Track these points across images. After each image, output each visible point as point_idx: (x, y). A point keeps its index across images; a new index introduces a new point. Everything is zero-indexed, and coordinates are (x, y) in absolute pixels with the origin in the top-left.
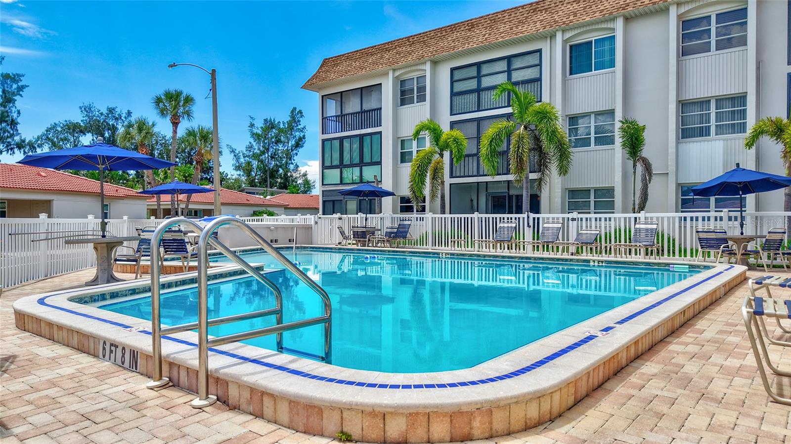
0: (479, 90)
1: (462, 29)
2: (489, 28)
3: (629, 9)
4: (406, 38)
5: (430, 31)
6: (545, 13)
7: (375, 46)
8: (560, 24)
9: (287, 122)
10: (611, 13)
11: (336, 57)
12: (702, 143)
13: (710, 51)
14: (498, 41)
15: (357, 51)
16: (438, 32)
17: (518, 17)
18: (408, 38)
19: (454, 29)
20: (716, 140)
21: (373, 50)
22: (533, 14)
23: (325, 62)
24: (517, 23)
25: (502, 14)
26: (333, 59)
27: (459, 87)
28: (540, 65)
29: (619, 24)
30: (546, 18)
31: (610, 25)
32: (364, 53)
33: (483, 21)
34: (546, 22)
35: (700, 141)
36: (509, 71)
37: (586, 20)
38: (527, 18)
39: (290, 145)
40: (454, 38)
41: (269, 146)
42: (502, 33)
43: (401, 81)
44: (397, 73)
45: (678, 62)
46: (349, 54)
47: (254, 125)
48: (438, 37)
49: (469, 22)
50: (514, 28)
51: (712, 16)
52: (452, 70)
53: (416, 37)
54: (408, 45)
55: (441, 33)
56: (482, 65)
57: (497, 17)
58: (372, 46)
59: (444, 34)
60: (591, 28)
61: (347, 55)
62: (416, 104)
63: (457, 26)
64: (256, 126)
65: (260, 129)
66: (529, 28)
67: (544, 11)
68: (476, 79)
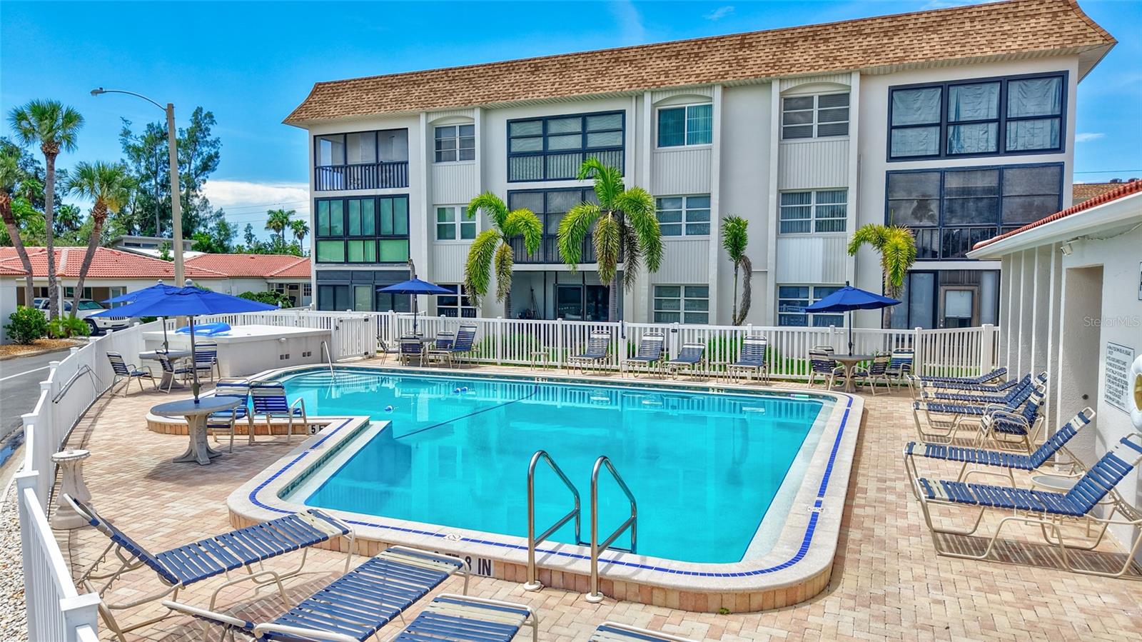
0: (545, 153)
1: (523, 70)
2: (558, 74)
3: (728, 79)
4: (443, 70)
5: (477, 66)
6: (630, 66)
7: (397, 76)
8: (649, 84)
9: (187, 130)
10: (709, 81)
11: (335, 83)
12: (802, 240)
13: (812, 137)
14: (572, 95)
15: (370, 78)
16: (489, 69)
17: (596, 66)
18: (446, 71)
19: (511, 68)
20: (815, 237)
21: (394, 81)
22: (614, 64)
23: (318, 88)
24: (594, 73)
25: (575, 59)
26: (331, 85)
27: (518, 146)
28: (623, 130)
29: (717, 93)
30: (631, 72)
31: (707, 93)
32: (380, 83)
33: (549, 63)
34: (632, 79)
35: (800, 238)
36: (584, 134)
37: (680, 84)
38: (607, 68)
39: (193, 166)
40: (512, 81)
41: (157, 167)
42: (577, 84)
43: (436, 128)
44: (432, 118)
45: (780, 145)
46: (357, 82)
47: (130, 132)
48: (489, 76)
49: (531, 62)
50: (592, 80)
51: (815, 97)
52: (510, 123)
53: (457, 71)
54: (446, 81)
55: (493, 72)
56: (549, 121)
57: (568, 62)
58: (392, 74)
59: (497, 73)
60: (684, 93)
61: (352, 82)
62: (458, 162)
63: (514, 64)
64: (133, 134)
65: (140, 139)
66: (612, 84)
67: (628, 63)
68: (542, 138)
